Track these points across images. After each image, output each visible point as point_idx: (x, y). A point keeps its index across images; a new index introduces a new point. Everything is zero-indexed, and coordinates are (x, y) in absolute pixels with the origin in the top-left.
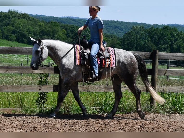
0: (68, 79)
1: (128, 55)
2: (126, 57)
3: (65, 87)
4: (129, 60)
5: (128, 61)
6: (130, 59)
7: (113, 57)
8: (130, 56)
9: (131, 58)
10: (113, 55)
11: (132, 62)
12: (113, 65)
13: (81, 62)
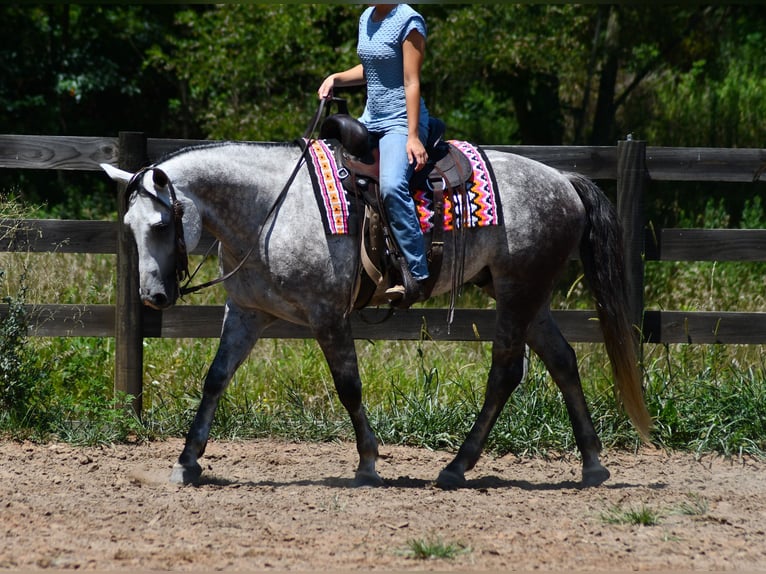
0: (323, 306)
1: (542, 177)
2: (535, 185)
3: (330, 342)
4: (546, 199)
5: (543, 201)
6: (552, 196)
7: (482, 177)
8: (553, 180)
9: (555, 193)
10: (482, 173)
11: (564, 210)
12: (491, 218)
13: (348, 221)
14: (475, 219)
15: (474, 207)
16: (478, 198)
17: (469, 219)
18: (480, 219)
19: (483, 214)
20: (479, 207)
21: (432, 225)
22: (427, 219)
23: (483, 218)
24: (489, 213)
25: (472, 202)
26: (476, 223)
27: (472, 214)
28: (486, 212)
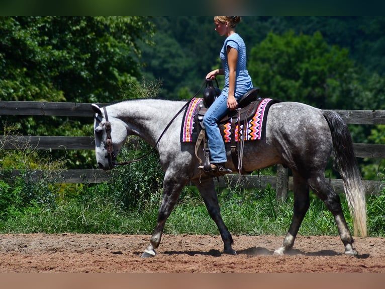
7: (259, 117)
10: (260, 115)
12: (257, 136)
13: (192, 136)
14: (249, 137)
15: (250, 131)
16: (253, 127)
17: (247, 137)
18: (252, 137)
19: (254, 134)
20: (252, 131)
21: (230, 138)
22: (228, 136)
23: (254, 136)
24: (257, 134)
25: (249, 129)
26: (250, 138)
27: (248, 134)
28: (255, 133)
